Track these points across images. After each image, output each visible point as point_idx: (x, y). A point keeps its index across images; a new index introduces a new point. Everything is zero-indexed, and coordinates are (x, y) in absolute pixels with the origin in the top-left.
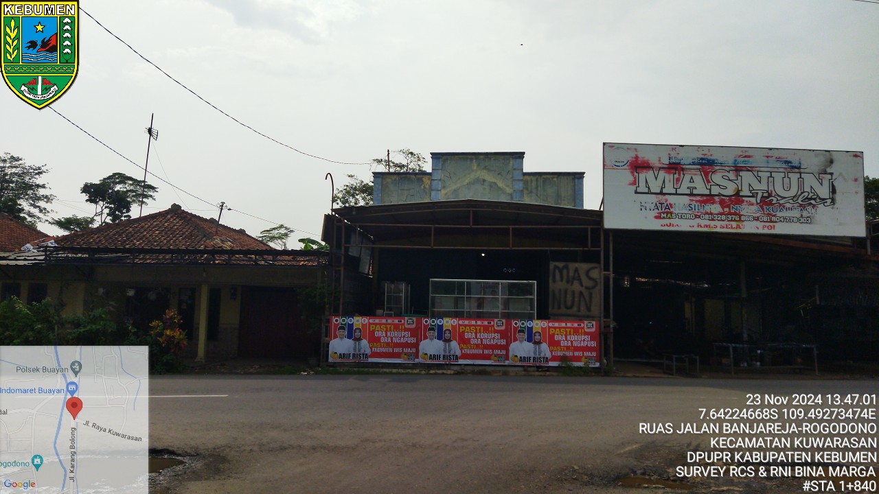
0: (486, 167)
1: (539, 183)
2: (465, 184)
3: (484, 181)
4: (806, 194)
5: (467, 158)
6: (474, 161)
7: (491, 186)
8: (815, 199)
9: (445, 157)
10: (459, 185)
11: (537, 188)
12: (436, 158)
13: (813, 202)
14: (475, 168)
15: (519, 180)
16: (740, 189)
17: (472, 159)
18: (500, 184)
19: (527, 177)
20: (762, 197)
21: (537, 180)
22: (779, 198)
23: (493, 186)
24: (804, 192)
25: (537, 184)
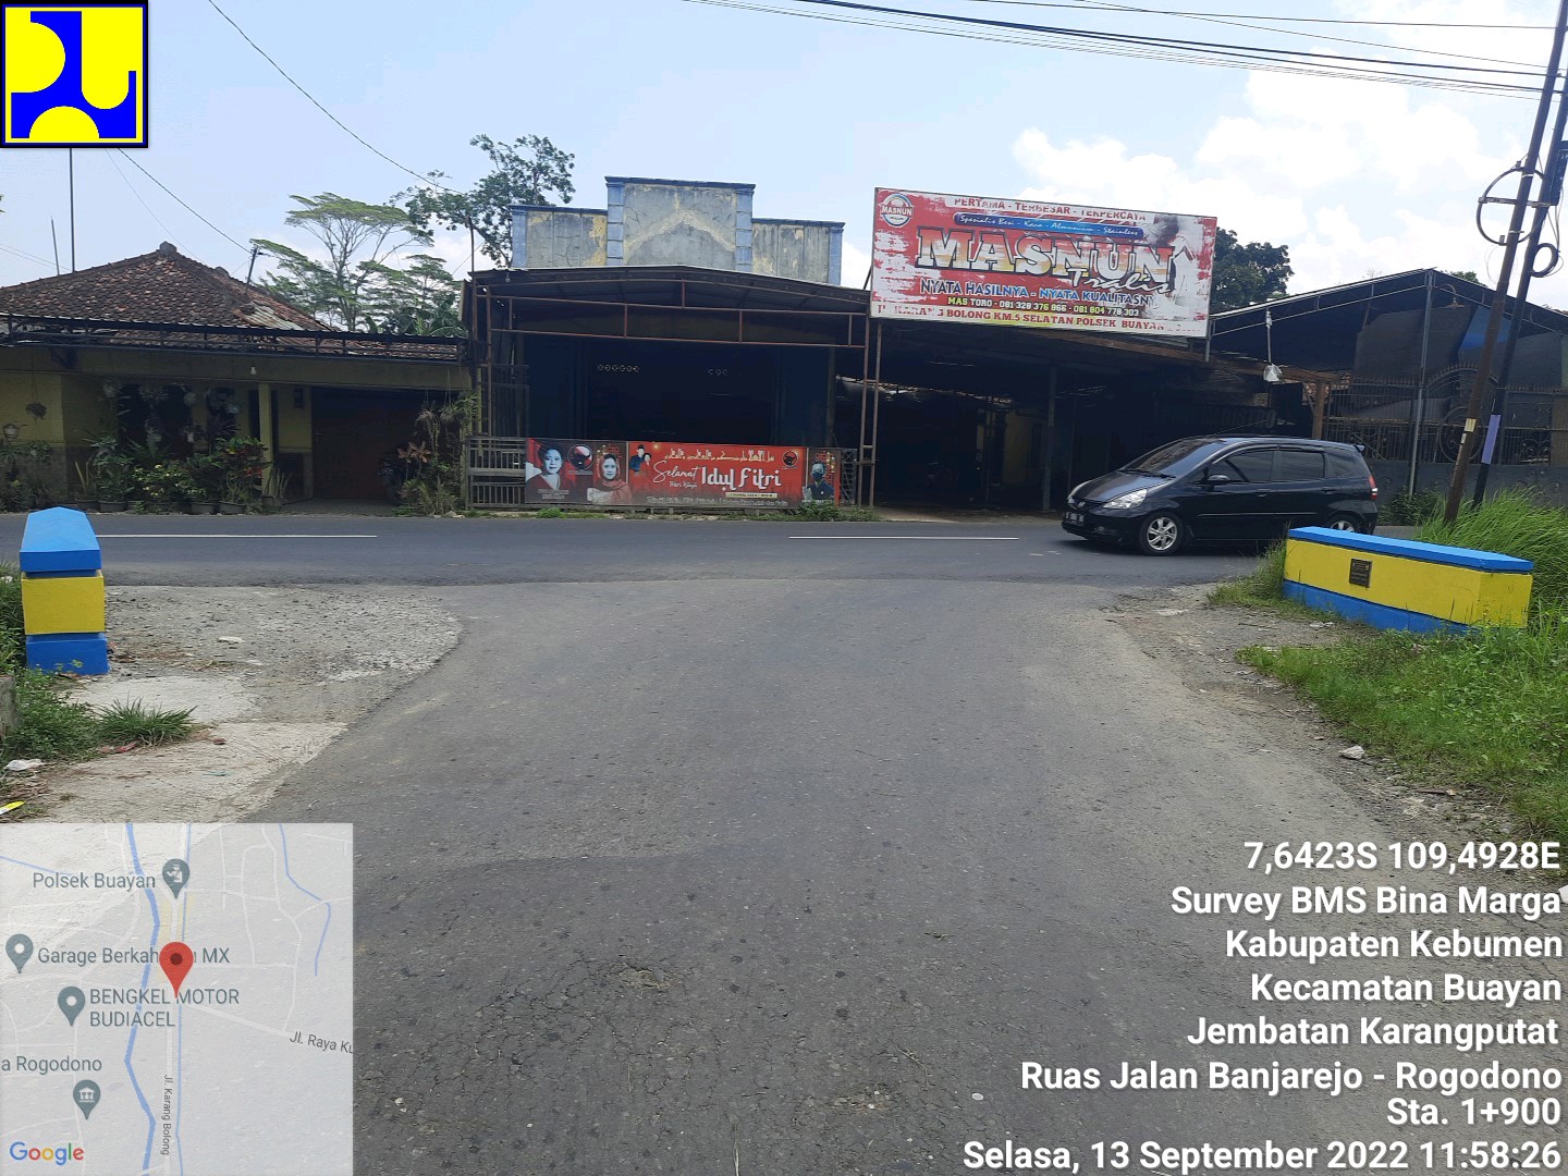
0: (694, 205)
1: (776, 236)
2: (661, 231)
3: (691, 229)
4: (1137, 276)
5: (665, 190)
6: (676, 194)
7: (702, 238)
8: (1146, 283)
9: (628, 186)
10: (651, 234)
11: (772, 244)
12: (615, 186)
13: (1145, 287)
14: (677, 206)
15: (745, 231)
16: (1053, 263)
17: (672, 192)
18: (717, 236)
19: (757, 226)
20: (1081, 278)
21: (773, 231)
22: (1102, 281)
23: (704, 238)
24: (1134, 273)
25: (772, 239)
